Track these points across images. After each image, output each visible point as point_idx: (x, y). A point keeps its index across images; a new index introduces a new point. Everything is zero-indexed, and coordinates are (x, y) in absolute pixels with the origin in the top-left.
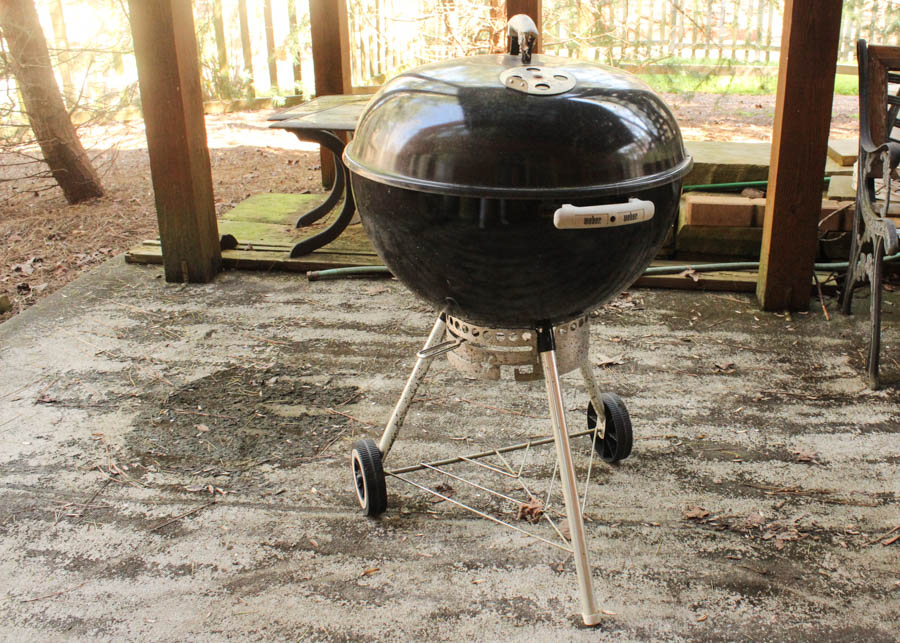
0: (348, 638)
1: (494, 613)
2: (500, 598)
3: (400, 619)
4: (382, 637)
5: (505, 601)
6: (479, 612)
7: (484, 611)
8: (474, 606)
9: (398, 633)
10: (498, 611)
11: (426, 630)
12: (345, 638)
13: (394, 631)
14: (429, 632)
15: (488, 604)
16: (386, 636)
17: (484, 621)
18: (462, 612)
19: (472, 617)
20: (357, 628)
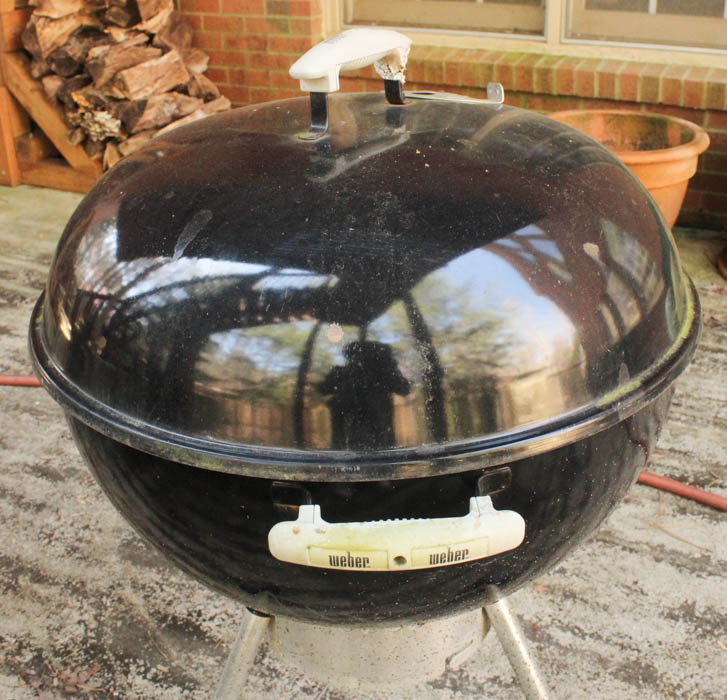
0: (641, 682)
1: (472, 675)
2: (459, 693)
3: (581, 692)
4: (601, 675)
5: (455, 689)
6: (489, 680)
7: (483, 681)
8: (492, 690)
9: (584, 676)
10: (467, 677)
11: (552, 673)
12: (644, 682)
13: (589, 679)
14: (550, 670)
15: (474, 688)
16: (598, 674)
17: (486, 669)
18: (507, 686)
19: (498, 677)
20: (631, 691)
